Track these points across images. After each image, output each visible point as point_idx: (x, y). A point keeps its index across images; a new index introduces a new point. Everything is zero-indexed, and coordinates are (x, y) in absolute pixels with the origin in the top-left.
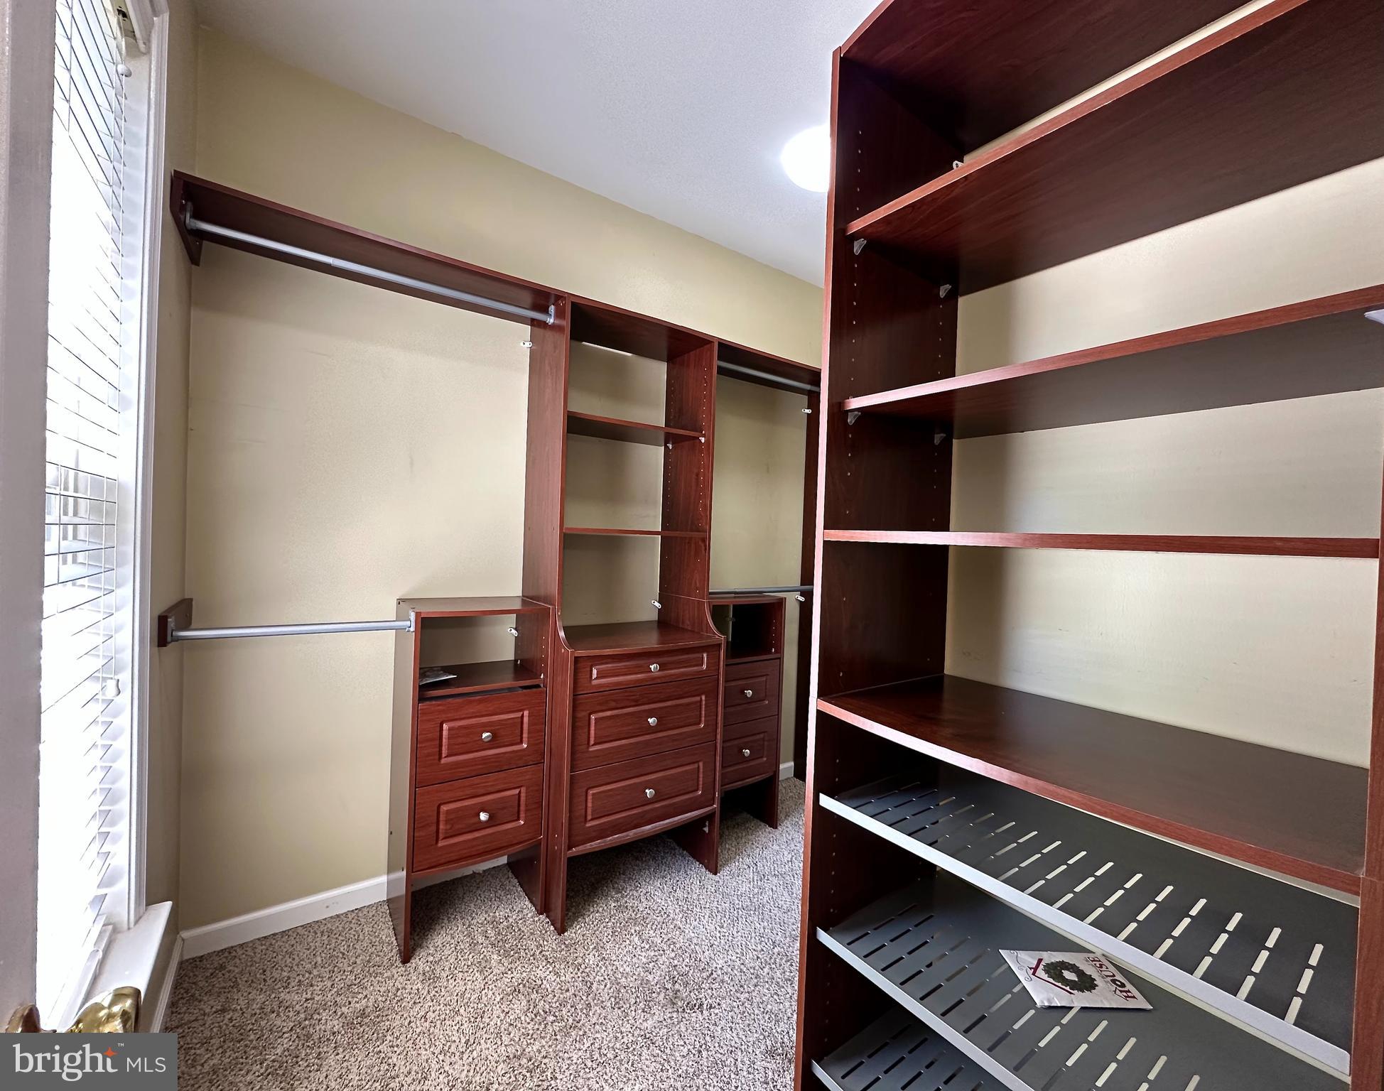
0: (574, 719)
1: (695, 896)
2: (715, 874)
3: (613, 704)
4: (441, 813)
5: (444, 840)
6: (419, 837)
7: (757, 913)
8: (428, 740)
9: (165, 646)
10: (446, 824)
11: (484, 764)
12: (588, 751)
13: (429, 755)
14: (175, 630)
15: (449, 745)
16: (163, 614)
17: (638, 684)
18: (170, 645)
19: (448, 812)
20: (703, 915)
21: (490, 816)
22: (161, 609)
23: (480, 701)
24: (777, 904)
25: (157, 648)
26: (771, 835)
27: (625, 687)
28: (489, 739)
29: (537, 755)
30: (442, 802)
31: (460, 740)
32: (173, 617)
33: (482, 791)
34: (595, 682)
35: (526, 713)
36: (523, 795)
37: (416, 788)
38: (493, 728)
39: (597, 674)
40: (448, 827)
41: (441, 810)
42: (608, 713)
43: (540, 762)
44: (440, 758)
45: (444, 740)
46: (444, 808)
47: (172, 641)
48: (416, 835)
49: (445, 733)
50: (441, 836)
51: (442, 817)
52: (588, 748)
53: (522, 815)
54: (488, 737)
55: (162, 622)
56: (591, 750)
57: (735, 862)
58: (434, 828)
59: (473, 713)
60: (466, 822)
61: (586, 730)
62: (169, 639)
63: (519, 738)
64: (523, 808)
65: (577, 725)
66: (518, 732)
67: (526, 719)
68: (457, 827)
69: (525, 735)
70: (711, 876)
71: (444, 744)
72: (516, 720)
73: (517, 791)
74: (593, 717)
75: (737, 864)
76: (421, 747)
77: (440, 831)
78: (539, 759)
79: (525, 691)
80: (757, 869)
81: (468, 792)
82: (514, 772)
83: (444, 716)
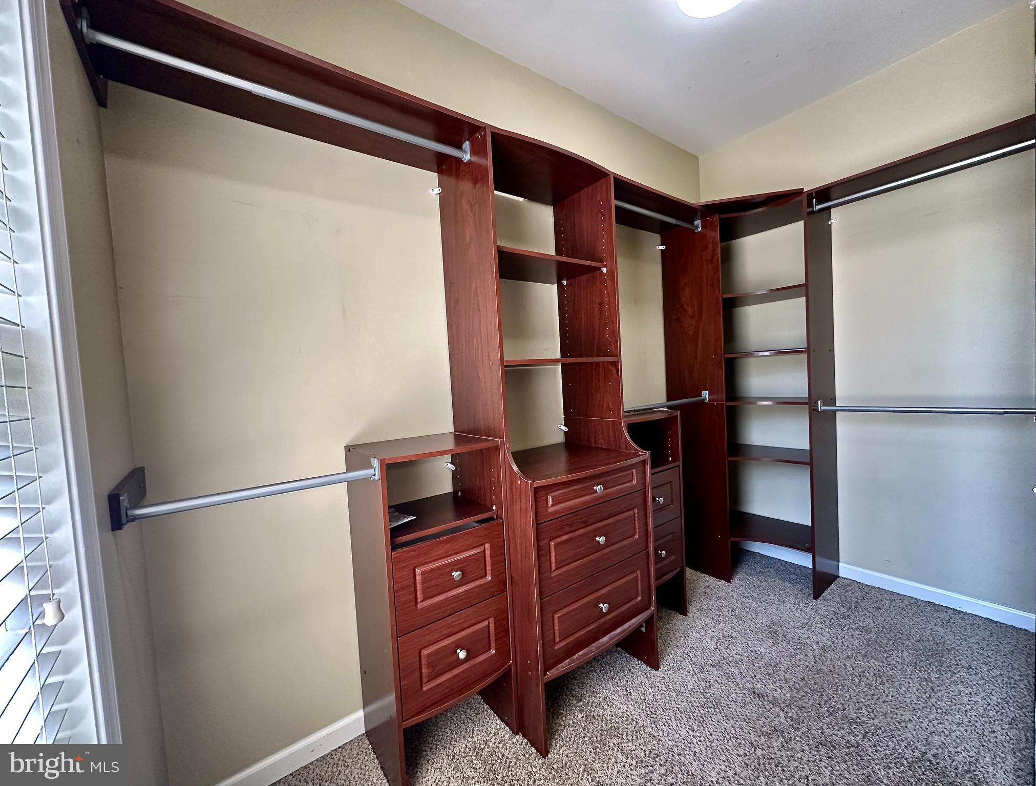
0: (539, 548)
1: (651, 697)
2: (657, 669)
3: (567, 529)
4: (422, 657)
5: (428, 683)
6: (405, 685)
7: (718, 710)
8: (403, 588)
9: (121, 529)
10: (428, 667)
11: (457, 602)
12: (551, 578)
13: (405, 603)
14: (129, 509)
15: (424, 589)
16: (112, 493)
17: (586, 507)
18: (126, 526)
19: (429, 655)
20: (669, 718)
21: (467, 652)
22: (109, 485)
23: (447, 541)
24: (730, 699)
25: (111, 532)
26: (686, 623)
27: (575, 512)
28: (460, 577)
29: (500, 585)
30: (421, 647)
31: (433, 583)
32: (126, 494)
33: (457, 629)
34: (551, 510)
35: (487, 546)
36: (492, 625)
37: (397, 638)
38: (459, 566)
39: (553, 501)
40: (430, 671)
41: (422, 654)
42: (565, 538)
43: (504, 590)
44: (416, 603)
45: (418, 585)
46: (425, 652)
47: (128, 521)
48: (402, 684)
49: (418, 578)
50: (424, 680)
51: (424, 661)
52: (550, 574)
53: (493, 644)
54: (458, 576)
55: (113, 500)
56: (553, 575)
57: (668, 655)
58: (418, 673)
59: (442, 553)
60: (446, 660)
61: (548, 557)
62: (124, 520)
63: (484, 571)
64: (492, 638)
65: (542, 552)
66: (482, 565)
67: (488, 553)
68: (437, 668)
69: (489, 568)
70: (654, 672)
71: (418, 589)
72: (479, 555)
73: (486, 623)
74: (552, 544)
75: (671, 656)
76: (399, 596)
77: (424, 675)
78: (502, 588)
79: (484, 525)
80: (691, 659)
81: (444, 633)
82: (483, 605)
83: (416, 561)
